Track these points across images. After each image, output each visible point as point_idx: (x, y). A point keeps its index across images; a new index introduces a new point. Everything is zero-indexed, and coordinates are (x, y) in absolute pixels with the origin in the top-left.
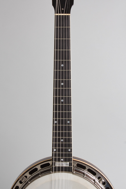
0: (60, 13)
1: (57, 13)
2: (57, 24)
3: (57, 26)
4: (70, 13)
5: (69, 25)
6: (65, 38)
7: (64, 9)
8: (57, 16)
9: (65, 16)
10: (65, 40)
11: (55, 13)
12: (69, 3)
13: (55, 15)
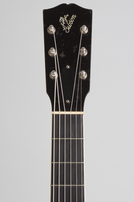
0: (62, 110)
1: (57, 110)
2: (56, 132)
3: (57, 136)
4: (83, 111)
5: (80, 134)
6: (74, 160)
7: (71, 101)
8: (57, 116)
9: (74, 116)
10: (74, 165)
11: (53, 110)
12: (80, 88)
13: (53, 115)
